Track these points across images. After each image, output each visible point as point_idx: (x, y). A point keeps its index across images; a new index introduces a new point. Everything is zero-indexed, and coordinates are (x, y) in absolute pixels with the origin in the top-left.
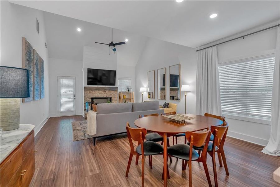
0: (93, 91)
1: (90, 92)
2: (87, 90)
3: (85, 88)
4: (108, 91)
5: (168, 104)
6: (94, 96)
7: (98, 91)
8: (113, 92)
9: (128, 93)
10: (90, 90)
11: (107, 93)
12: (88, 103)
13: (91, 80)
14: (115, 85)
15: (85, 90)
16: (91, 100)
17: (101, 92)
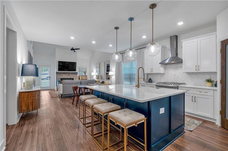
0: (62, 75)
1: (60, 75)
2: (58, 74)
3: (57, 72)
4: (71, 75)
5: (104, 82)
6: (62, 78)
7: (65, 74)
8: (75, 75)
9: (85, 76)
10: (60, 74)
11: (70, 76)
12: (59, 81)
13: (60, 67)
14: (76, 71)
15: (56, 74)
16: (60, 80)
17: (67, 75)
